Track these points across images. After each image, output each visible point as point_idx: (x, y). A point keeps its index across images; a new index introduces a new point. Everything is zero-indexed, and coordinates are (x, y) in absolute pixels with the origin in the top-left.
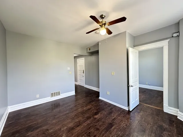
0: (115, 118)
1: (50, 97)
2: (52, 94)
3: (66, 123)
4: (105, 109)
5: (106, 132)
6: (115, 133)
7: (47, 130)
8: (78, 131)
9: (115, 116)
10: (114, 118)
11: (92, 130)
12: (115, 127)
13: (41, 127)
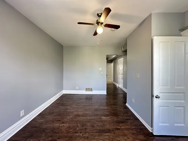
0: (120, 129)
1: (85, 91)
2: (86, 88)
3: (79, 110)
4: (120, 117)
5: (97, 132)
6: (103, 138)
7: (68, 109)
8: (80, 119)
9: (122, 128)
10: (119, 127)
11: (89, 124)
12: (110, 135)
13: (67, 106)
